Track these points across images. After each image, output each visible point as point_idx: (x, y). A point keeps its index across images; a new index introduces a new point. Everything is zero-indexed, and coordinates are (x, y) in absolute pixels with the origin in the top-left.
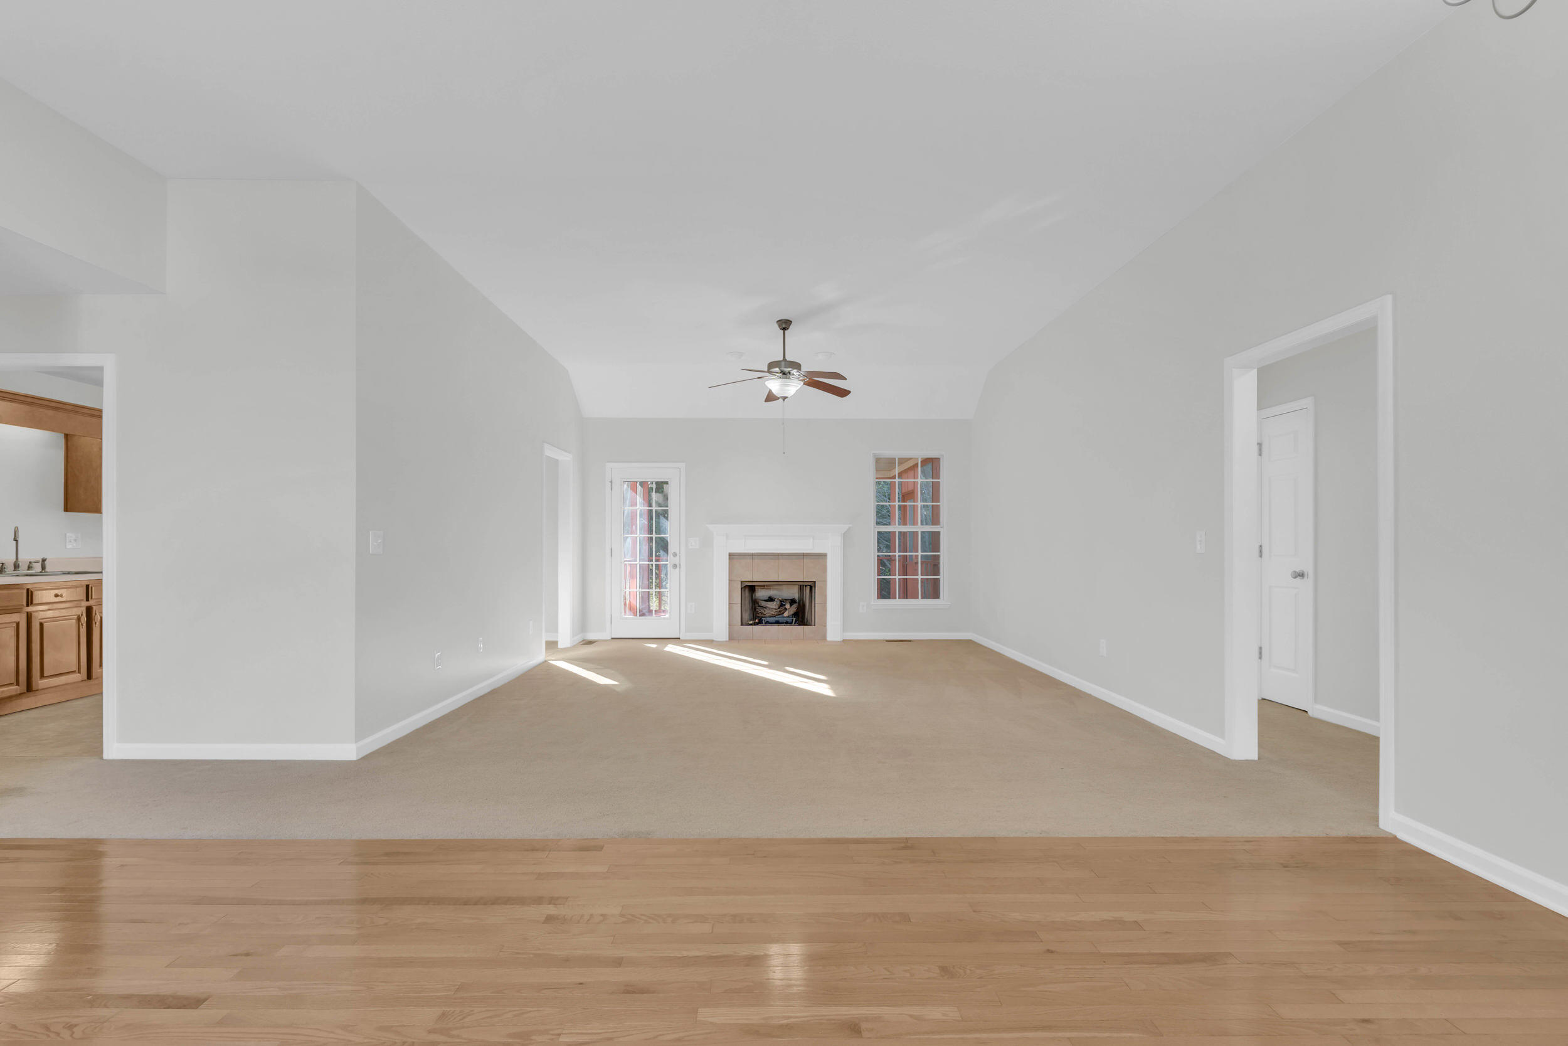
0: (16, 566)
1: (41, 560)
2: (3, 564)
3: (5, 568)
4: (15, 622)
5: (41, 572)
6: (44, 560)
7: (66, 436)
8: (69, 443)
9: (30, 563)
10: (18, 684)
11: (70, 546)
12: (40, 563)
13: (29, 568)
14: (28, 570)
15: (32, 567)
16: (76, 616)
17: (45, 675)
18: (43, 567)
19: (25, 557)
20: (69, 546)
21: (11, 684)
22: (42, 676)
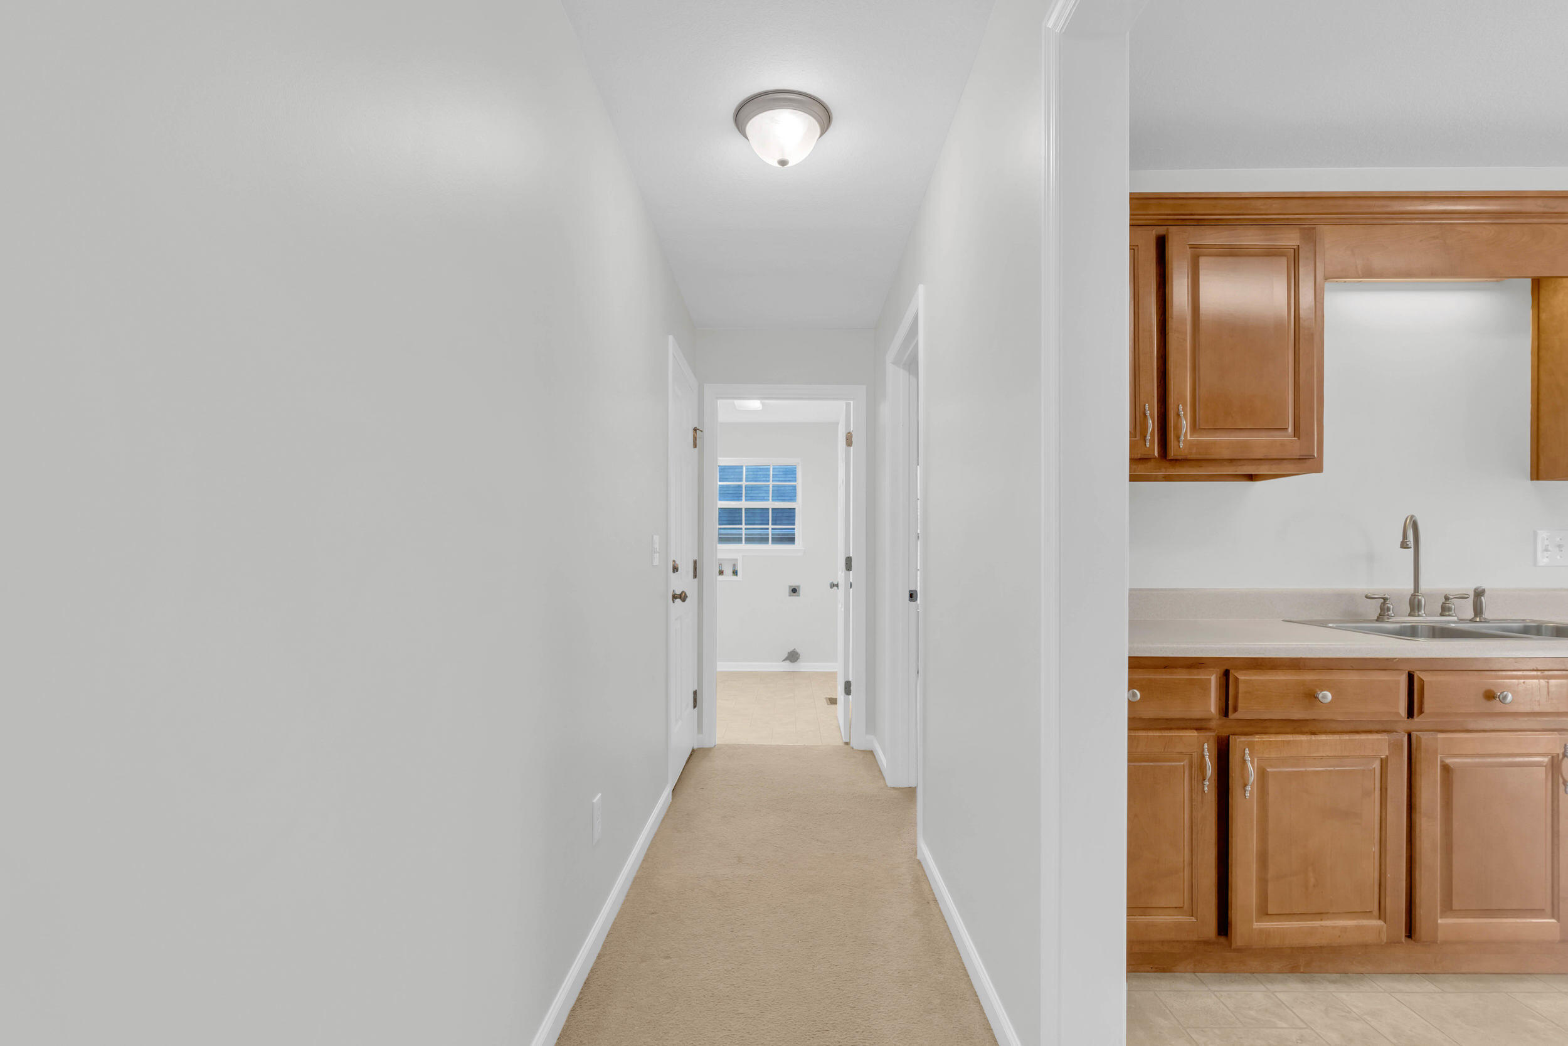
0: (1415, 606)
1: (1472, 594)
2: (1385, 599)
3: (1388, 609)
4: (1374, 757)
5: (1472, 621)
6: (1479, 594)
7: (1537, 284)
8: (1543, 316)
9: (1447, 598)
10: (1382, 914)
11: (1546, 560)
12: (1470, 601)
13: (1445, 610)
14: (1442, 615)
15: (1450, 609)
16: (1546, 760)
17: (1456, 906)
18: (1478, 610)
19: (1434, 582)
20: (1543, 560)
21: (1366, 914)
22: (1448, 908)
